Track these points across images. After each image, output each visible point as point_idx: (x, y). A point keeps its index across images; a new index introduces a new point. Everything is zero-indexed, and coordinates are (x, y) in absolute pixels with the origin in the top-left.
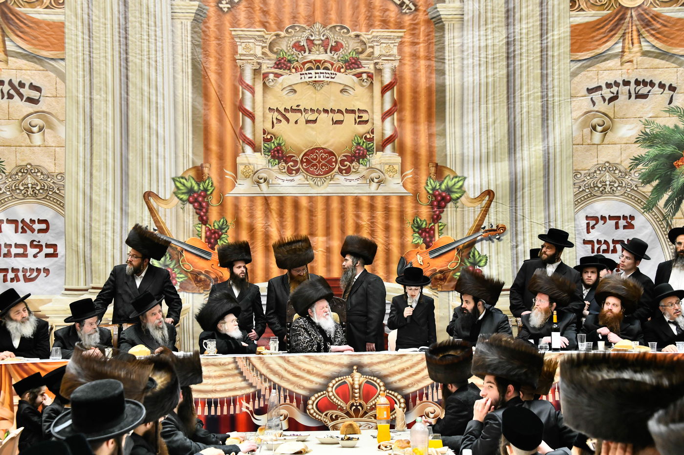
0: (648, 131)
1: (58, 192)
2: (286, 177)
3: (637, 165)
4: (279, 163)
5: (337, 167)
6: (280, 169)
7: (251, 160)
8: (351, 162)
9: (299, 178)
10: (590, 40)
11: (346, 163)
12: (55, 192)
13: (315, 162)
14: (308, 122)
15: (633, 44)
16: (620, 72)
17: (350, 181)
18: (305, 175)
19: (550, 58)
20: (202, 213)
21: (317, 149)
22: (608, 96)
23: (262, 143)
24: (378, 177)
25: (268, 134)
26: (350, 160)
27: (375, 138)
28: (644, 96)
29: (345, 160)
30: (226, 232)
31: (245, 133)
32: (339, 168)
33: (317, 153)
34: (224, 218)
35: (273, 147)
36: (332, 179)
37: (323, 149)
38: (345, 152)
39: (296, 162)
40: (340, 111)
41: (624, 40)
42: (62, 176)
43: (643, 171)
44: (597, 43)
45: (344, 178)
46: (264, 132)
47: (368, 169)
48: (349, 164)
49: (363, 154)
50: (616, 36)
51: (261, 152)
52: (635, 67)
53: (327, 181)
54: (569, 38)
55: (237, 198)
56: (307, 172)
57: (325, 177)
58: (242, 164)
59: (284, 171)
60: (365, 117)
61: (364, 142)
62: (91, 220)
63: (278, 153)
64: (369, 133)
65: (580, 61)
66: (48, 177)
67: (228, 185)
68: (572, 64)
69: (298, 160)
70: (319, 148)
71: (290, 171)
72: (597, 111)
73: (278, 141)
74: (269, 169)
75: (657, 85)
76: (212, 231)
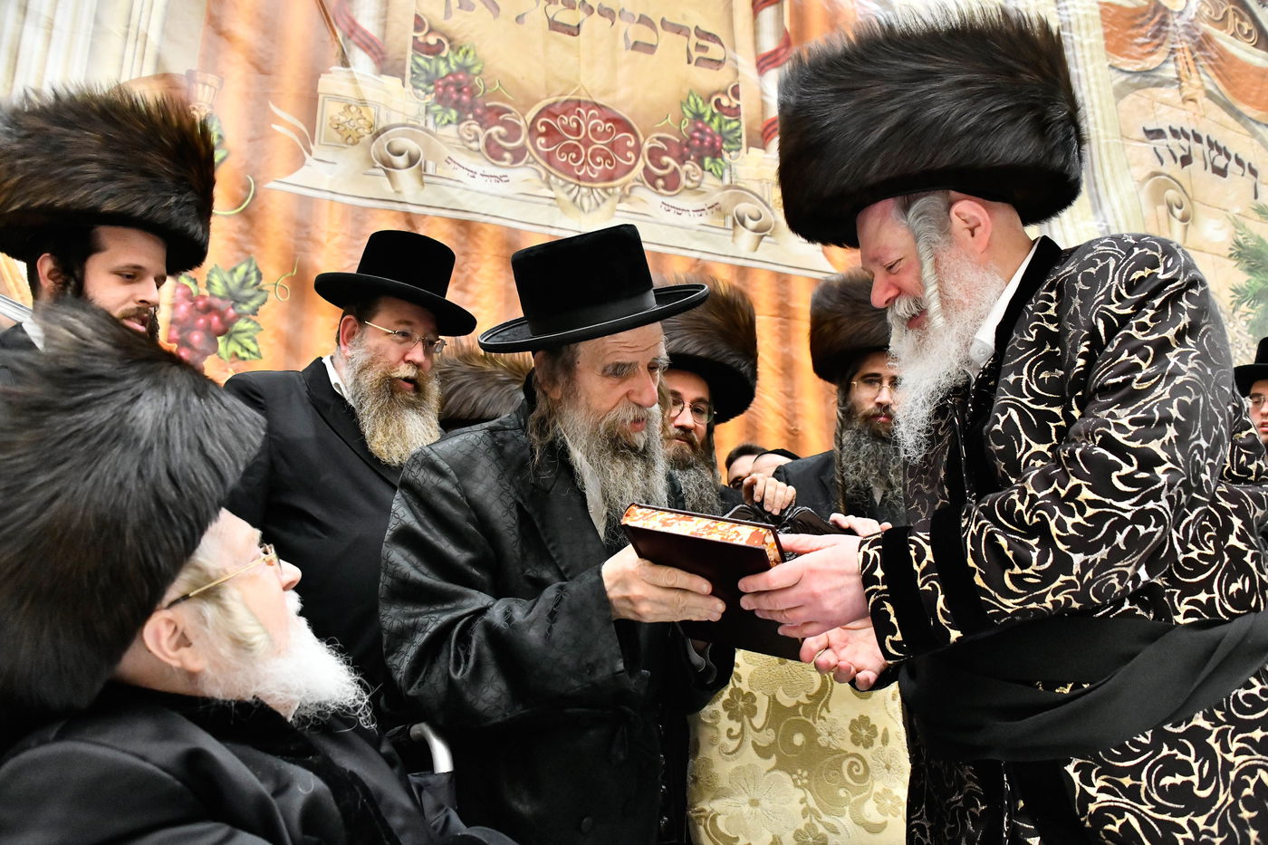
0: (1240, 238)
2: (482, 165)
3: (1240, 303)
4: (460, 120)
5: (640, 165)
6: (462, 138)
7: (370, 93)
8: (682, 159)
9: (524, 176)
10: (1129, 40)
11: (666, 159)
13: (572, 140)
14: (554, 26)
15: (1189, 71)
16: (1184, 113)
17: (679, 211)
18: (544, 174)
19: (1077, 46)
21: (579, 103)
22: (1179, 154)
23: (410, 53)
24: (755, 215)
25: (431, 30)
26: (676, 153)
27: (743, 110)
28: (1222, 172)
29: (663, 152)
30: (255, 312)
31: (354, 14)
32: (646, 169)
33: (579, 114)
34: (250, 261)
35: (443, 71)
36: (624, 197)
37: (597, 106)
38: (661, 130)
39: (514, 131)
40: (644, 20)
41: (1175, 59)
43: (1251, 316)
44: (1140, 50)
45: (661, 199)
46: (419, 23)
47: (728, 187)
48: (673, 163)
49: (713, 145)
50: (1163, 48)
51: (402, 76)
52: (1202, 113)
53: (610, 202)
54: (1099, 22)
55: (305, 201)
56: (549, 162)
57: (605, 189)
58: (337, 98)
59: (474, 145)
60: (715, 51)
61: (713, 115)
63: (459, 91)
64: (725, 93)
65: (1122, 71)
67: (280, 155)
68: (1113, 72)
69: (522, 123)
70: (587, 102)
71: (493, 151)
72: (1169, 176)
73: (459, 58)
74: (428, 131)
75: (1233, 159)
76: (201, 303)
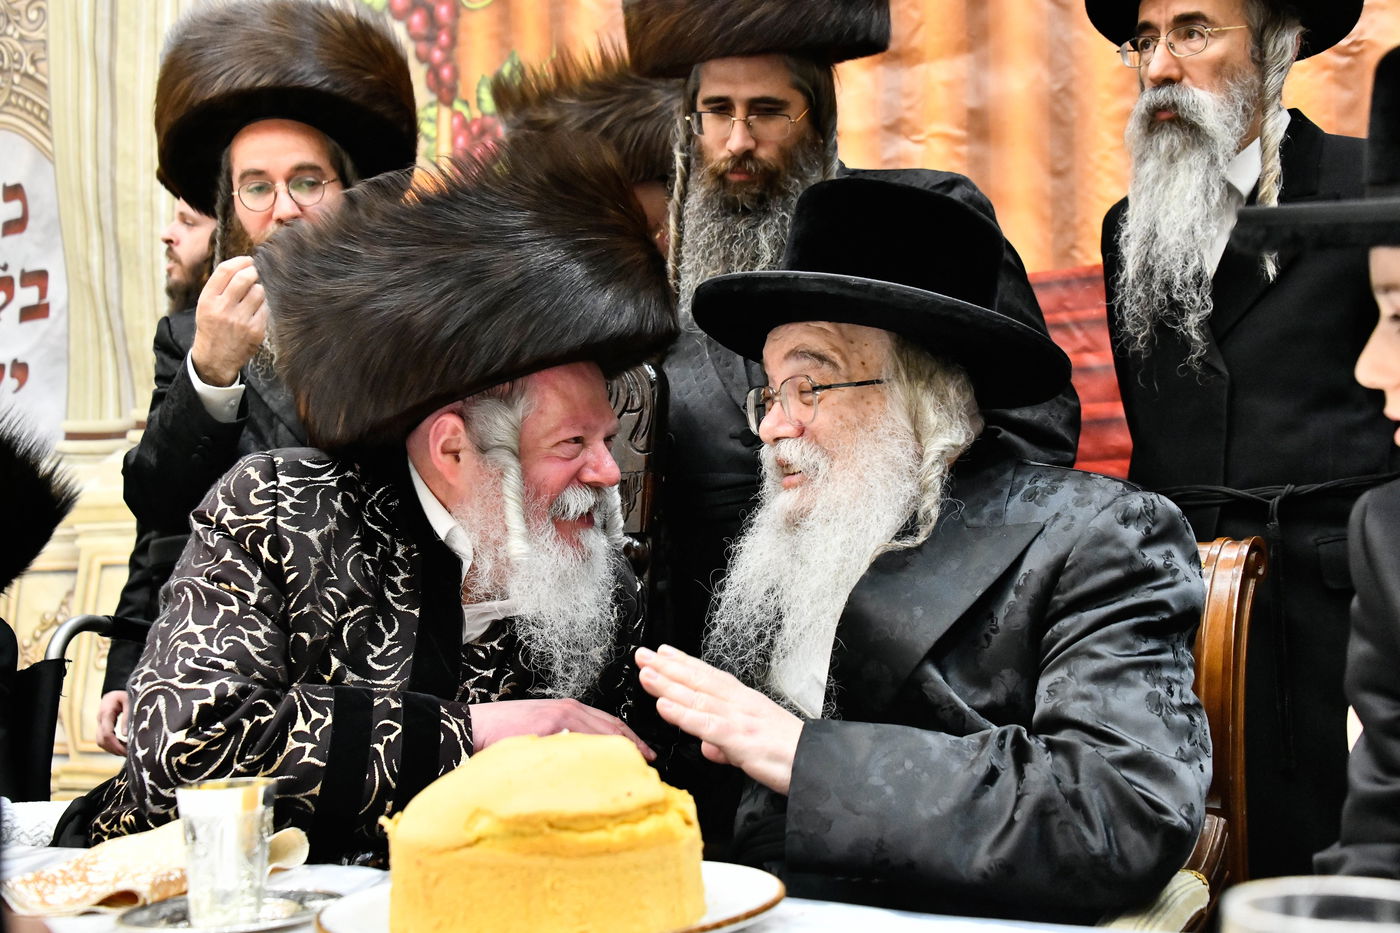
1: (31, 70)
12: (26, 75)
20: (437, 55)
34: (513, 56)
42: (40, 9)
62: (113, 162)
66: (8, 22)
76: (475, 129)
